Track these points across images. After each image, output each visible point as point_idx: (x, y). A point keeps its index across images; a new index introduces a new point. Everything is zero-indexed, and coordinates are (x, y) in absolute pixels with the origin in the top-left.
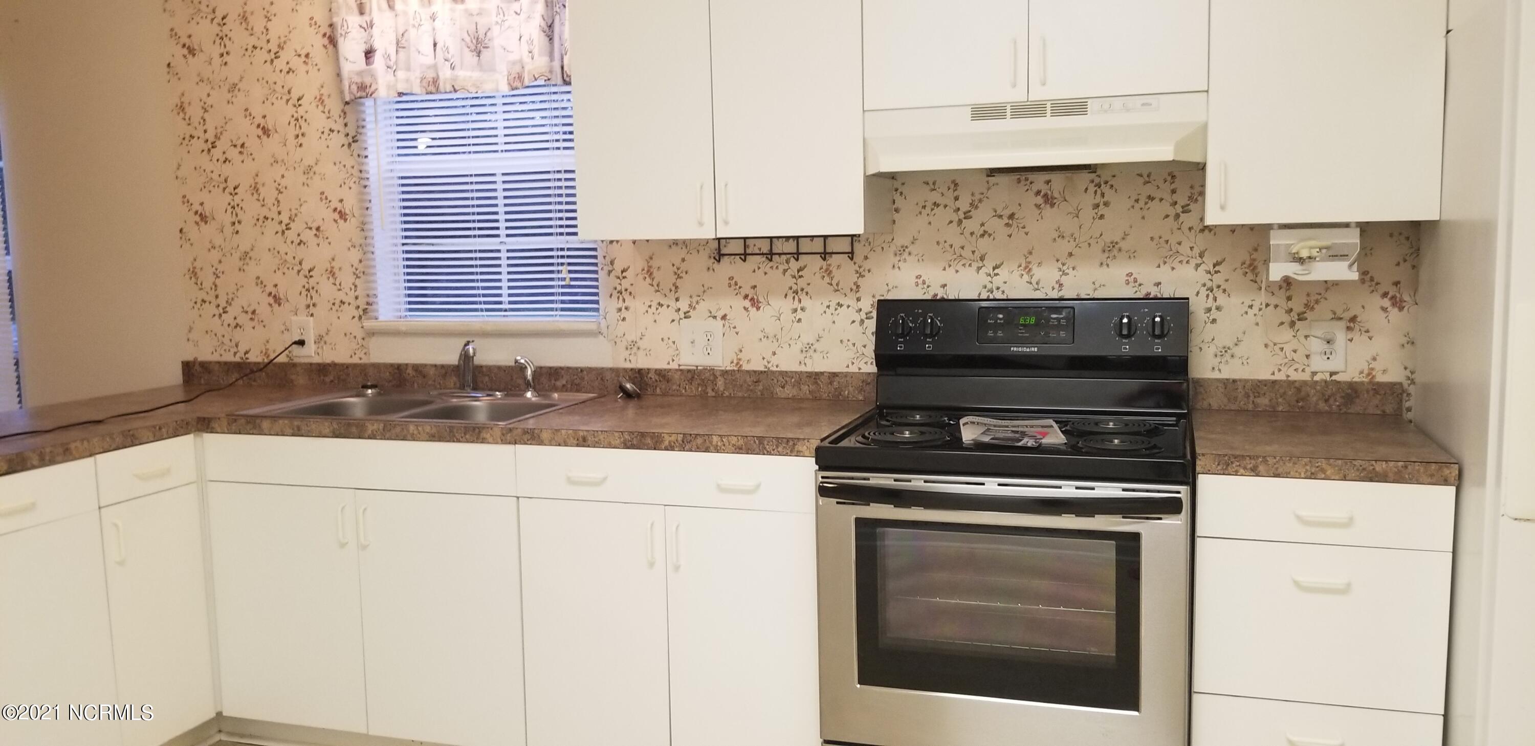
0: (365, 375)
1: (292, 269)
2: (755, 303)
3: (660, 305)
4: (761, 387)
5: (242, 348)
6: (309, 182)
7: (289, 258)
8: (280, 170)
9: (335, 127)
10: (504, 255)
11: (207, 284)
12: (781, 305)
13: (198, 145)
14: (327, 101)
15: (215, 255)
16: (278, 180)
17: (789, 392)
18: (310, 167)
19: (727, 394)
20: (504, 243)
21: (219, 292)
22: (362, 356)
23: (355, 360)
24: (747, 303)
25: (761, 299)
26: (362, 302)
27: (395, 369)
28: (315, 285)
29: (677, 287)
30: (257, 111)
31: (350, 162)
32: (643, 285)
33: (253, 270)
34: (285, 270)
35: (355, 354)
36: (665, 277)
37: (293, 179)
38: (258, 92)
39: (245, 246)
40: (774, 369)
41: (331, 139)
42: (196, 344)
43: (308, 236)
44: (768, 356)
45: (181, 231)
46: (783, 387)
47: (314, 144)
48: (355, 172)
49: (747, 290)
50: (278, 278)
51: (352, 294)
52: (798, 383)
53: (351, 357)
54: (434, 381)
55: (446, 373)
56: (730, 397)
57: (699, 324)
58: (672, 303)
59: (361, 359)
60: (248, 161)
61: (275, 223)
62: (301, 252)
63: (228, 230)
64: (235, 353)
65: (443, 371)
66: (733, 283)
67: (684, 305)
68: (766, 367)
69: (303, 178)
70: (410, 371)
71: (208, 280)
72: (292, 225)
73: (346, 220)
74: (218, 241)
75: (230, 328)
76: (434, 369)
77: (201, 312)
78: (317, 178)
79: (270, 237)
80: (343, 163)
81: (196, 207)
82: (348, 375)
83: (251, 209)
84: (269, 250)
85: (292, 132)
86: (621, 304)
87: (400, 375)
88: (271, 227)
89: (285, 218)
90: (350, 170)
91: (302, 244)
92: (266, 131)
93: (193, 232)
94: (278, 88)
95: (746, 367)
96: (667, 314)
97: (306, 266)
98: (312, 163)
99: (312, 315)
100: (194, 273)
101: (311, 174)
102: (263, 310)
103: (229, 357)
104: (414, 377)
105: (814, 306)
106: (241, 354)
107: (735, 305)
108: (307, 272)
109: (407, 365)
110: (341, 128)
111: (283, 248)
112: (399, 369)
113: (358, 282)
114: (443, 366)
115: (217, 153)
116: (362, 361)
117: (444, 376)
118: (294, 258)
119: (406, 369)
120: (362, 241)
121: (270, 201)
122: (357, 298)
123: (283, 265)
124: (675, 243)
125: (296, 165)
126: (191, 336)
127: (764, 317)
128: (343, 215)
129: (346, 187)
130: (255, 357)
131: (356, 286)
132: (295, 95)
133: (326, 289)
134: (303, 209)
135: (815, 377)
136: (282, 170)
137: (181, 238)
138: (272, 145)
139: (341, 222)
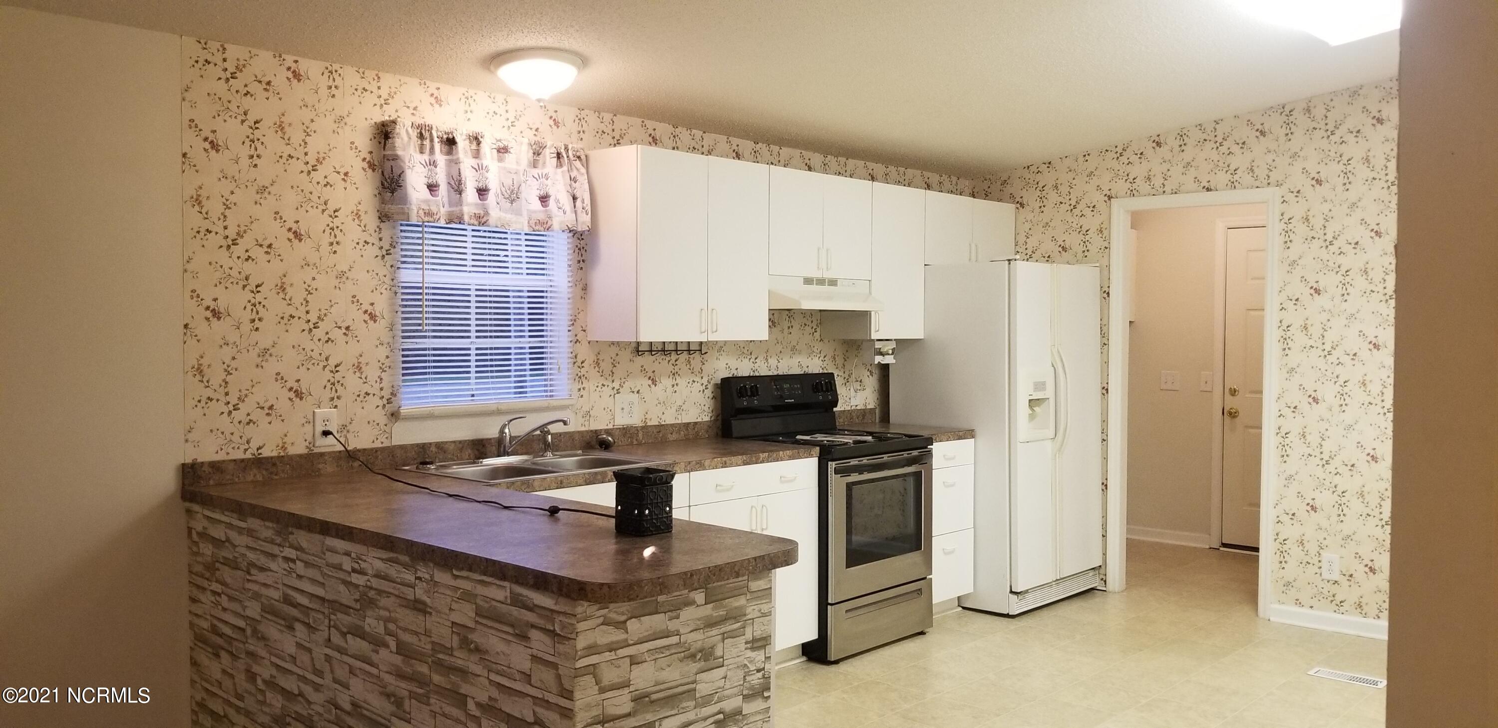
0: (393, 456)
1: (318, 364)
2: (654, 382)
3: (603, 385)
4: (661, 435)
5: (254, 445)
6: (341, 285)
7: (315, 355)
8: (310, 272)
9: (369, 240)
10: (473, 352)
11: (216, 381)
12: (666, 382)
13: (214, 240)
14: (363, 217)
15: (227, 352)
16: (309, 281)
17: (674, 437)
18: (344, 273)
19: (643, 441)
20: (473, 343)
21: (230, 389)
22: (384, 440)
23: (378, 445)
24: (650, 382)
25: (657, 380)
26: (386, 394)
27: (420, 448)
28: (340, 379)
29: (613, 373)
30: (290, 216)
31: (383, 271)
32: (593, 373)
33: (272, 367)
34: (310, 366)
35: (377, 439)
36: (606, 366)
37: (325, 283)
38: (291, 198)
39: (265, 343)
40: (663, 423)
41: (365, 250)
42: (196, 445)
43: (337, 334)
44: (660, 415)
45: (186, 326)
46: (672, 434)
47: (348, 253)
48: (387, 280)
49: (650, 374)
50: (302, 373)
51: (377, 386)
52: (679, 431)
53: (373, 442)
54: (453, 455)
55: (463, 447)
56: (645, 443)
57: (625, 397)
58: (610, 384)
59: (382, 443)
60: (275, 262)
61: (302, 321)
62: (328, 349)
63: (246, 327)
64: (246, 450)
65: (461, 446)
66: (643, 369)
67: (616, 385)
68: (659, 422)
69: (336, 282)
70: (433, 449)
71: (216, 376)
72: (320, 324)
73: (375, 321)
74: (233, 337)
75: (242, 424)
76: (453, 445)
77: (206, 411)
78: (349, 283)
79: (295, 334)
80: (376, 272)
81: (208, 302)
82: (377, 457)
83: (275, 306)
84: (293, 347)
85: (326, 239)
86: (580, 386)
87: (425, 452)
88: (298, 325)
89: (313, 317)
90: (383, 278)
91: (330, 342)
92: (298, 236)
93: (201, 328)
94: (314, 197)
95: (649, 424)
96: (607, 391)
97: (332, 362)
98: (345, 269)
99: (336, 407)
100: (200, 371)
101: (344, 279)
102: (283, 405)
103: (239, 455)
104: (436, 453)
105: (682, 382)
106: (253, 449)
107: (643, 383)
108: (334, 368)
109: (430, 444)
110: (376, 242)
111: (309, 345)
112: (423, 448)
113: (383, 375)
114: (460, 442)
115: (238, 250)
116: (384, 445)
117: (461, 450)
118: (320, 354)
119: (430, 448)
120: (390, 340)
121: (298, 300)
122: (381, 389)
123: (308, 362)
124: (613, 343)
125: (328, 270)
126: (190, 436)
127: (658, 390)
128: (373, 317)
129: (377, 293)
130: (268, 452)
131: (381, 379)
132: (331, 207)
133: (353, 383)
134: (333, 310)
135: (687, 425)
136: (314, 273)
137: (185, 334)
138: (303, 249)
139: (371, 323)
